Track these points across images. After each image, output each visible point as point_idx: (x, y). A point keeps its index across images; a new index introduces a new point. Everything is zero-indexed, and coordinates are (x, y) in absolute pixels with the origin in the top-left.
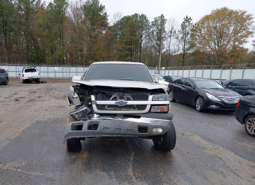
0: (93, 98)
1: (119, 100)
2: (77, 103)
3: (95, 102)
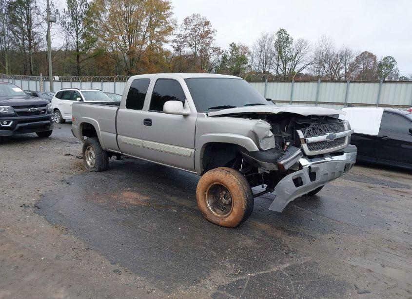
0: (300, 133)
1: (328, 134)
2: (268, 145)
3: (305, 140)
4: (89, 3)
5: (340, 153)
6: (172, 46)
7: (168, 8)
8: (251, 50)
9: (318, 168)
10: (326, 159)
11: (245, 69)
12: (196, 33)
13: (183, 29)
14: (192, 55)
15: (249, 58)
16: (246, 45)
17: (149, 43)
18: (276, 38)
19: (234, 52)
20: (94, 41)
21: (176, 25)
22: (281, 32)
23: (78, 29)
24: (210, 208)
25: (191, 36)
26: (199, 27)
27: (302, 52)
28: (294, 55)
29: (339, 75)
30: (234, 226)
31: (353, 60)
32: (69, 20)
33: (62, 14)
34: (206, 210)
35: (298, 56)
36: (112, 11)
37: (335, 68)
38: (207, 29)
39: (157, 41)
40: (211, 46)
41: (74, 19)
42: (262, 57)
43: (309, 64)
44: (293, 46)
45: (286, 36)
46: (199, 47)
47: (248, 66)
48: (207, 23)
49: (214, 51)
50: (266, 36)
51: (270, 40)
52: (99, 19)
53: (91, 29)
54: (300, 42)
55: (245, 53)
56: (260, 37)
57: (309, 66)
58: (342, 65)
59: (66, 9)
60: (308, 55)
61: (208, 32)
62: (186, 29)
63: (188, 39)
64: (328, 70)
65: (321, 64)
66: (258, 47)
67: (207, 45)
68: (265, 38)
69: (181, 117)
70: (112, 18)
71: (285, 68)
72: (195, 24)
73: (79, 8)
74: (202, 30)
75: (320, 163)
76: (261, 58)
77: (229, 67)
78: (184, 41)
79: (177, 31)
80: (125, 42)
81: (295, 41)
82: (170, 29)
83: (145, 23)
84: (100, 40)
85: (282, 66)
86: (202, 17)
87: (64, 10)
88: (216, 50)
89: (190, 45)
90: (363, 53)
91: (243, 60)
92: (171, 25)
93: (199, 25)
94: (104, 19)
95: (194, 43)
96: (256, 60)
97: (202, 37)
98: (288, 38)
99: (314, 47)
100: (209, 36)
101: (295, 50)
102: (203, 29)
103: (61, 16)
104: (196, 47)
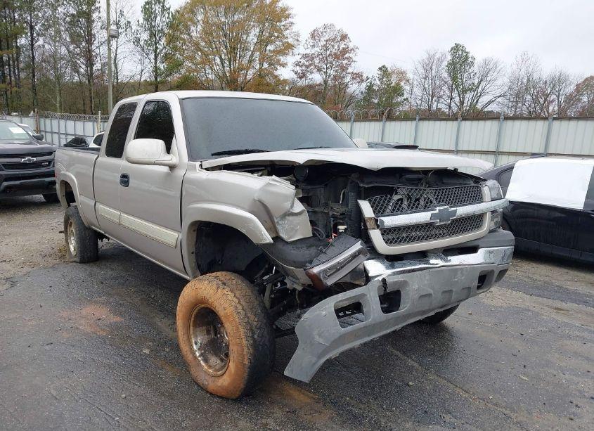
0: (366, 208)
1: (438, 208)
2: (296, 231)
3: (377, 221)
4: (173, 12)
5: (470, 249)
6: (293, 71)
7: (288, 16)
8: (410, 76)
9: (405, 283)
10: (432, 261)
11: (399, 104)
12: (328, 53)
13: (309, 46)
14: (320, 84)
15: (407, 88)
16: (404, 69)
17: (258, 67)
18: (449, 58)
19: (384, 80)
20: (179, 65)
21: (298, 40)
22: (457, 48)
23: (157, 48)
24: (198, 354)
25: (321, 57)
26: (332, 43)
27: (489, 79)
28: (476, 82)
29: (548, 112)
30: (234, 397)
31: (571, 89)
32: (145, 36)
33: (134, 28)
34: (189, 357)
35: (483, 84)
36: (206, 22)
37: (542, 101)
38: (344, 46)
39: (270, 64)
40: (350, 70)
41: (152, 35)
42: (426, 86)
43: (500, 96)
44: (475, 69)
45: (464, 54)
46: (332, 72)
47: (405, 100)
48: (344, 37)
49: (353, 78)
50: (434, 55)
51: (440, 60)
52: (189, 34)
53: (175, 49)
54: (486, 62)
55: (401, 80)
56: (425, 56)
57: (500, 100)
58: (553, 97)
59: (141, 21)
60: (499, 82)
61: (345, 51)
62: (313, 46)
63: (317, 61)
64: (530, 106)
65: (519, 96)
66: (421, 71)
67: (344, 69)
68: (430, 57)
69: (166, 169)
70: (207, 32)
71: (462, 103)
72: (326, 38)
73: (158, 18)
74: (336, 47)
75: (414, 271)
76: (425, 88)
77: (376, 101)
78: (311, 65)
79: (301, 50)
80: (223, 67)
81: (479, 61)
82: (289, 47)
83: (252, 37)
84: (188, 64)
85: (457, 100)
86: (338, 28)
87: (138, 21)
88: (358, 77)
89: (319, 70)
90: (587, 79)
91: (398, 91)
92: (290, 40)
93: (333, 40)
94: (194, 34)
95: (325, 67)
96: (418, 91)
97: (337, 57)
98: (467, 58)
99: (509, 71)
100: (347, 55)
101: (478, 75)
102: (339, 47)
103: (133, 31)
104: (326, 72)
